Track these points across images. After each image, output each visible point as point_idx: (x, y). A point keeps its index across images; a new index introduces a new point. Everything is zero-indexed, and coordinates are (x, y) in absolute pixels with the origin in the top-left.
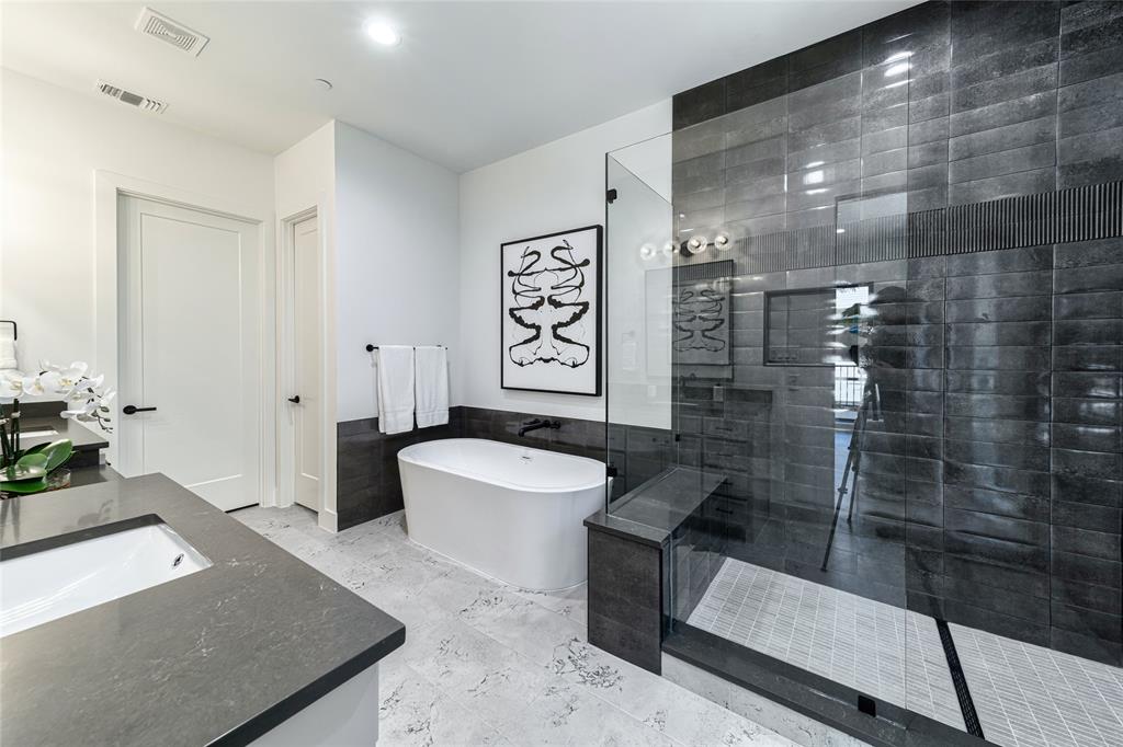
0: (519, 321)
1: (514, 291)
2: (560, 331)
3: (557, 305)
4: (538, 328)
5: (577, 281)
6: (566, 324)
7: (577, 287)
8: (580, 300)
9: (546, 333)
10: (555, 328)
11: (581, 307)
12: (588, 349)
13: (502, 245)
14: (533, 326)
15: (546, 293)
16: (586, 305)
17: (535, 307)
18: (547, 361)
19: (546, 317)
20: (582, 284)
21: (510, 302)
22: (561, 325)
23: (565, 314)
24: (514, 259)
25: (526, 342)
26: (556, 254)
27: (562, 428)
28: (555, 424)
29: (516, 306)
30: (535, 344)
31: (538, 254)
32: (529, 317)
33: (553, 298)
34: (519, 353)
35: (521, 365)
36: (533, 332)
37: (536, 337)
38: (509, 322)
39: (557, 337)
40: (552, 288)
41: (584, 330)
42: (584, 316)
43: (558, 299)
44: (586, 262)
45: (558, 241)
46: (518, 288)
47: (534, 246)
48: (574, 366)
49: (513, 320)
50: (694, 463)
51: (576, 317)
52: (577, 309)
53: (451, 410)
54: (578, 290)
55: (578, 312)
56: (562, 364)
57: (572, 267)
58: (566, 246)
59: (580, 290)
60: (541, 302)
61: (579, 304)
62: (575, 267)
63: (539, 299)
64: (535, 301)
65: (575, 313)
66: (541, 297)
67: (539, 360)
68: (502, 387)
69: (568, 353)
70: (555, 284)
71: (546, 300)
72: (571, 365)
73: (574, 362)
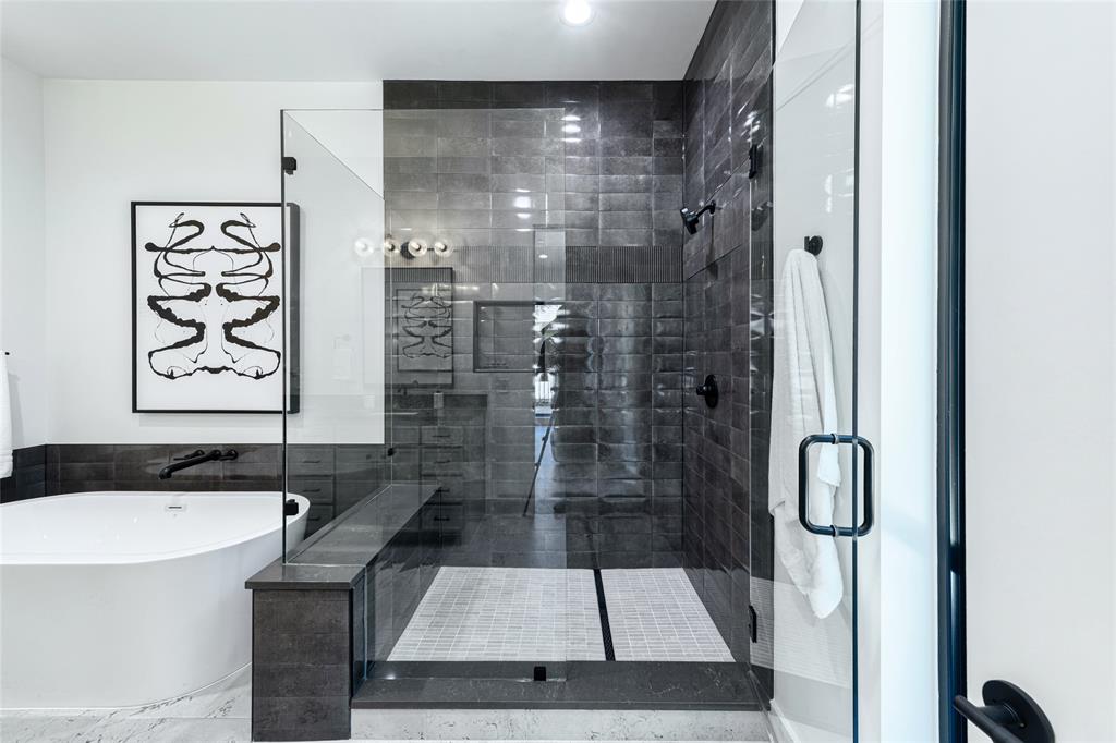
0: (167, 315)
1: (157, 273)
2: (235, 332)
3: (232, 297)
4: (201, 327)
5: (263, 268)
6: (247, 323)
7: (261, 277)
8: (266, 293)
9: (214, 333)
10: (228, 327)
11: (268, 303)
12: (279, 355)
13: (134, 205)
14: (191, 323)
15: (213, 279)
16: (275, 301)
17: (195, 297)
18: (215, 371)
19: (214, 312)
20: (270, 273)
21: (148, 286)
22: (237, 323)
23: (245, 310)
24: (157, 228)
25: (178, 345)
26: (229, 229)
27: (240, 458)
28: (232, 453)
29: (161, 293)
30: (196, 348)
31: (201, 226)
32: (183, 310)
33: (225, 287)
34: (164, 361)
35: (171, 376)
36: (193, 332)
37: (198, 338)
38: (147, 316)
39: (230, 338)
40: (223, 274)
41: (270, 332)
42: (273, 314)
43: (233, 289)
44: (275, 247)
45: (233, 214)
46: (164, 269)
47: (191, 213)
48: (259, 376)
49: (155, 315)
50: (409, 476)
51: (260, 315)
52: (263, 305)
53: (18, 454)
54: (263, 280)
55: (263, 309)
56: (240, 374)
57: (255, 250)
58: (246, 223)
59: (267, 281)
60: (206, 291)
61: (264, 298)
62: (259, 250)
63: (202, 287)
64: (195, 289)
65: (259, 309)
66: (205, 285)
67: (203, 369)
68: (135, 410)
69: (249, 360)
70: (228, 269)
71: (214, 290)
72: (255, 375)
73: (258, 372)
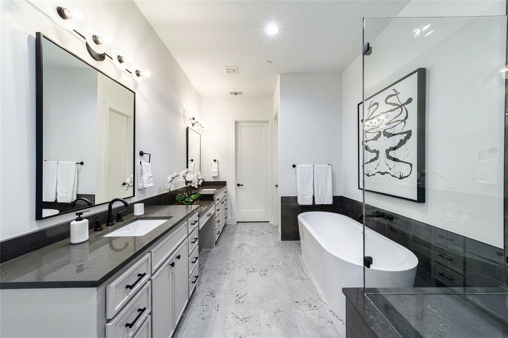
0: (367, 148)
3: (389, 135)
4: (377, 152)
5: (402, 117)
6: (395, 149)
7: (402, 121)
8: (405, 130)
9: (383, 154)
10: (388, 151)
11: (405, 135)
12: (411, 165)
13: (358, 105)
14: (374, 151)
15: (383, 127)
16: (409, 133)
17: (375, 139)
18: (383, 174)
19: (383, 144)
20: (407, 117)
22: (392, 149)
23: (394, 141)
25: (370, 161)
26: (388, 101)
27: (394, 221)
28: (391, 217)
30: (375, 163)
31: (377, 104)
32: (372, 145)
33: (386, 131)
34: (367, 169)
35: (368, 175)
36: (375, 155)
37: (376, 159)
39: (389, 157)
40: (386, 125)
41: (409, 152)
42: (408, 141)
43: (389, 131)
44: (410, 100)
45: (390, 91)
47: (375, 99)
48: (401, 178)
49: (364, 149)
51: (402, 143)
52: (403, 137)
53: (334, 198)
54: (403, 122)
55: (403, 139)
56: (392, 176)
58: (396, 93)
59: (405, 122)
60: (379, 136)
61: (404, 133)
62: (400, 106)
63: (378, 133)
64: (375, 135)
65: (401, 140)
67: (378, 173)
68: (359, 188)
69: (396, 168)
70: (388, 121)
71: (382, 133)
72: (399, 177)
73: (400, 175)
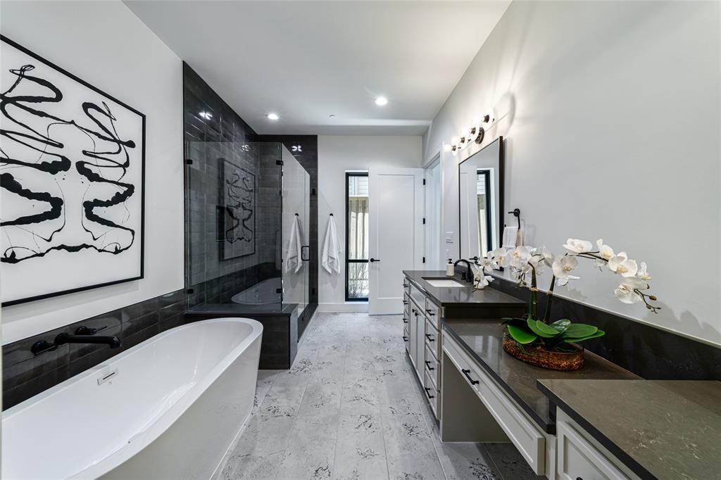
2: (97, 211)
3: (94, 177)
4: (57, 204)
5: (121, 159)
6: (108, 204)
7: (120, 166)
8: (125, 180)
10: (88, 206)
11: (126, 189)
12: (133, 232)
14: (43, 196)
15: (75, 157)
16: (131, 189)
18: (73, 249)
19: (72, 188)
20: (127, 164)
22: (98, 203)
26: (90, 111)
30: (47, 227)
31: (59, 97)
33: (86, 166)
35: (11, 260)
36: (47, 207)
37: (55, 213)
39: (92, 217)
40: (84, 152)
41: (130, 213)
42: (129, 199)
43: (94, 170)
44: (131, 144)
45: (97, 99)
48: (117, 251)
51: (119, 199)
52: (122, 190)
54: (122, 169)
55: (122, 193)
56: (100, 251)
57: (115, 140)
58: (108, 113)
59: (125, 171)
60: (64, 165)
61: (122, 185)
62: (119, 142)
63: (60, 160)
64: (50, 159)
65: (118, 193)
66: (63, 158)
67: (59, 248)
69: (109, 237)
70: (90, 149)
71: (73, 166)
72: (114, 251)
73: (116, 247)
